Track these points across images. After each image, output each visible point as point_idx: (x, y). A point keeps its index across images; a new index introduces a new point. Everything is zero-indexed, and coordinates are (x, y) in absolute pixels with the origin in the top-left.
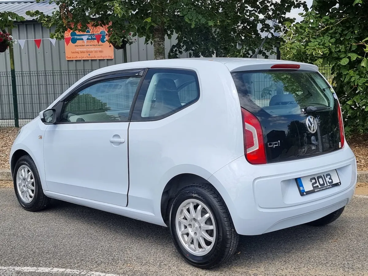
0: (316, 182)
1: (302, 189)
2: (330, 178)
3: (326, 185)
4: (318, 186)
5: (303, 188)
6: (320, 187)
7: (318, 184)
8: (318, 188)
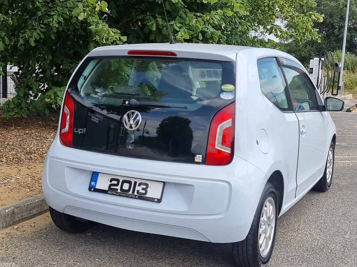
0: (117, 185)
1: (93, 184)
2: (145, 189)
3: (131, 193)
4: (117, 190)
5: (96, 184)
6: (119, 191)
7: (119, 187)
8: (115, 192)
